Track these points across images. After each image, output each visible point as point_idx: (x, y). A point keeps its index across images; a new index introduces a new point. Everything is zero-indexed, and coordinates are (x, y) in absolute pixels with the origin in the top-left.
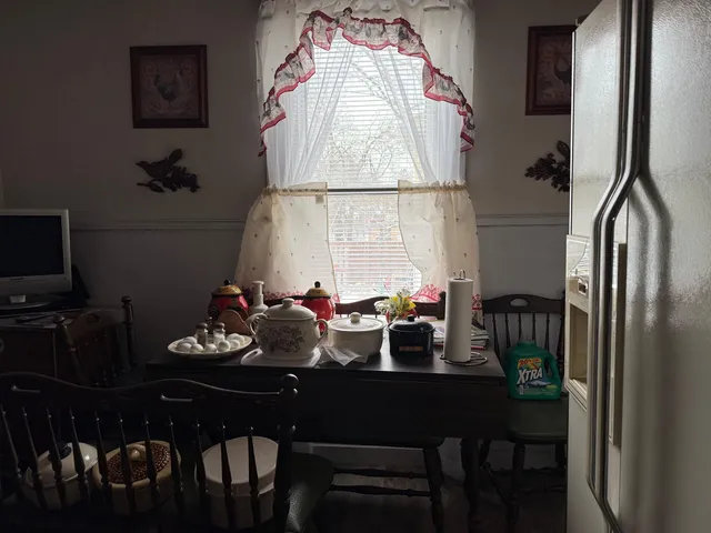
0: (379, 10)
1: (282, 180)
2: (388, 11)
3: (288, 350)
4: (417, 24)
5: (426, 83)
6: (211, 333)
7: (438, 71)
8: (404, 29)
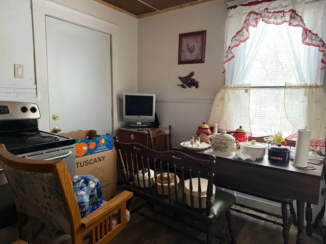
0: (282, 6)
1: (231, 83)
2: (286, 6)
3: (222, 151)
4: (300, 10)
5: (304, 37)
6: (195, 141)
7: (310, 31)
8: (293, 14)
